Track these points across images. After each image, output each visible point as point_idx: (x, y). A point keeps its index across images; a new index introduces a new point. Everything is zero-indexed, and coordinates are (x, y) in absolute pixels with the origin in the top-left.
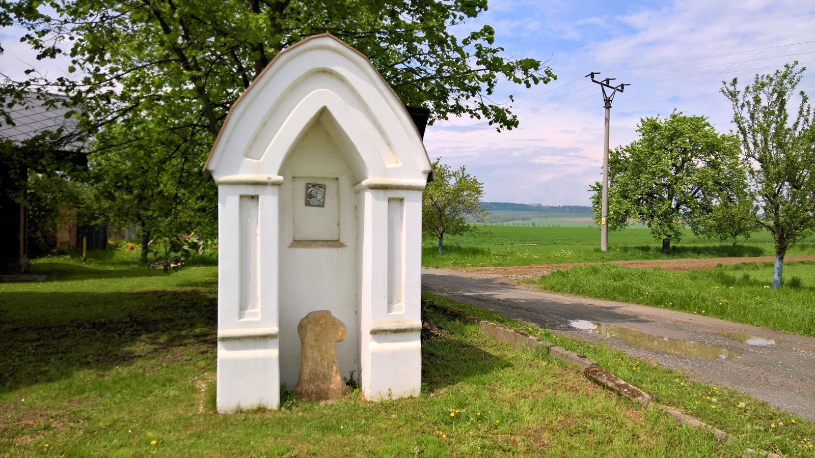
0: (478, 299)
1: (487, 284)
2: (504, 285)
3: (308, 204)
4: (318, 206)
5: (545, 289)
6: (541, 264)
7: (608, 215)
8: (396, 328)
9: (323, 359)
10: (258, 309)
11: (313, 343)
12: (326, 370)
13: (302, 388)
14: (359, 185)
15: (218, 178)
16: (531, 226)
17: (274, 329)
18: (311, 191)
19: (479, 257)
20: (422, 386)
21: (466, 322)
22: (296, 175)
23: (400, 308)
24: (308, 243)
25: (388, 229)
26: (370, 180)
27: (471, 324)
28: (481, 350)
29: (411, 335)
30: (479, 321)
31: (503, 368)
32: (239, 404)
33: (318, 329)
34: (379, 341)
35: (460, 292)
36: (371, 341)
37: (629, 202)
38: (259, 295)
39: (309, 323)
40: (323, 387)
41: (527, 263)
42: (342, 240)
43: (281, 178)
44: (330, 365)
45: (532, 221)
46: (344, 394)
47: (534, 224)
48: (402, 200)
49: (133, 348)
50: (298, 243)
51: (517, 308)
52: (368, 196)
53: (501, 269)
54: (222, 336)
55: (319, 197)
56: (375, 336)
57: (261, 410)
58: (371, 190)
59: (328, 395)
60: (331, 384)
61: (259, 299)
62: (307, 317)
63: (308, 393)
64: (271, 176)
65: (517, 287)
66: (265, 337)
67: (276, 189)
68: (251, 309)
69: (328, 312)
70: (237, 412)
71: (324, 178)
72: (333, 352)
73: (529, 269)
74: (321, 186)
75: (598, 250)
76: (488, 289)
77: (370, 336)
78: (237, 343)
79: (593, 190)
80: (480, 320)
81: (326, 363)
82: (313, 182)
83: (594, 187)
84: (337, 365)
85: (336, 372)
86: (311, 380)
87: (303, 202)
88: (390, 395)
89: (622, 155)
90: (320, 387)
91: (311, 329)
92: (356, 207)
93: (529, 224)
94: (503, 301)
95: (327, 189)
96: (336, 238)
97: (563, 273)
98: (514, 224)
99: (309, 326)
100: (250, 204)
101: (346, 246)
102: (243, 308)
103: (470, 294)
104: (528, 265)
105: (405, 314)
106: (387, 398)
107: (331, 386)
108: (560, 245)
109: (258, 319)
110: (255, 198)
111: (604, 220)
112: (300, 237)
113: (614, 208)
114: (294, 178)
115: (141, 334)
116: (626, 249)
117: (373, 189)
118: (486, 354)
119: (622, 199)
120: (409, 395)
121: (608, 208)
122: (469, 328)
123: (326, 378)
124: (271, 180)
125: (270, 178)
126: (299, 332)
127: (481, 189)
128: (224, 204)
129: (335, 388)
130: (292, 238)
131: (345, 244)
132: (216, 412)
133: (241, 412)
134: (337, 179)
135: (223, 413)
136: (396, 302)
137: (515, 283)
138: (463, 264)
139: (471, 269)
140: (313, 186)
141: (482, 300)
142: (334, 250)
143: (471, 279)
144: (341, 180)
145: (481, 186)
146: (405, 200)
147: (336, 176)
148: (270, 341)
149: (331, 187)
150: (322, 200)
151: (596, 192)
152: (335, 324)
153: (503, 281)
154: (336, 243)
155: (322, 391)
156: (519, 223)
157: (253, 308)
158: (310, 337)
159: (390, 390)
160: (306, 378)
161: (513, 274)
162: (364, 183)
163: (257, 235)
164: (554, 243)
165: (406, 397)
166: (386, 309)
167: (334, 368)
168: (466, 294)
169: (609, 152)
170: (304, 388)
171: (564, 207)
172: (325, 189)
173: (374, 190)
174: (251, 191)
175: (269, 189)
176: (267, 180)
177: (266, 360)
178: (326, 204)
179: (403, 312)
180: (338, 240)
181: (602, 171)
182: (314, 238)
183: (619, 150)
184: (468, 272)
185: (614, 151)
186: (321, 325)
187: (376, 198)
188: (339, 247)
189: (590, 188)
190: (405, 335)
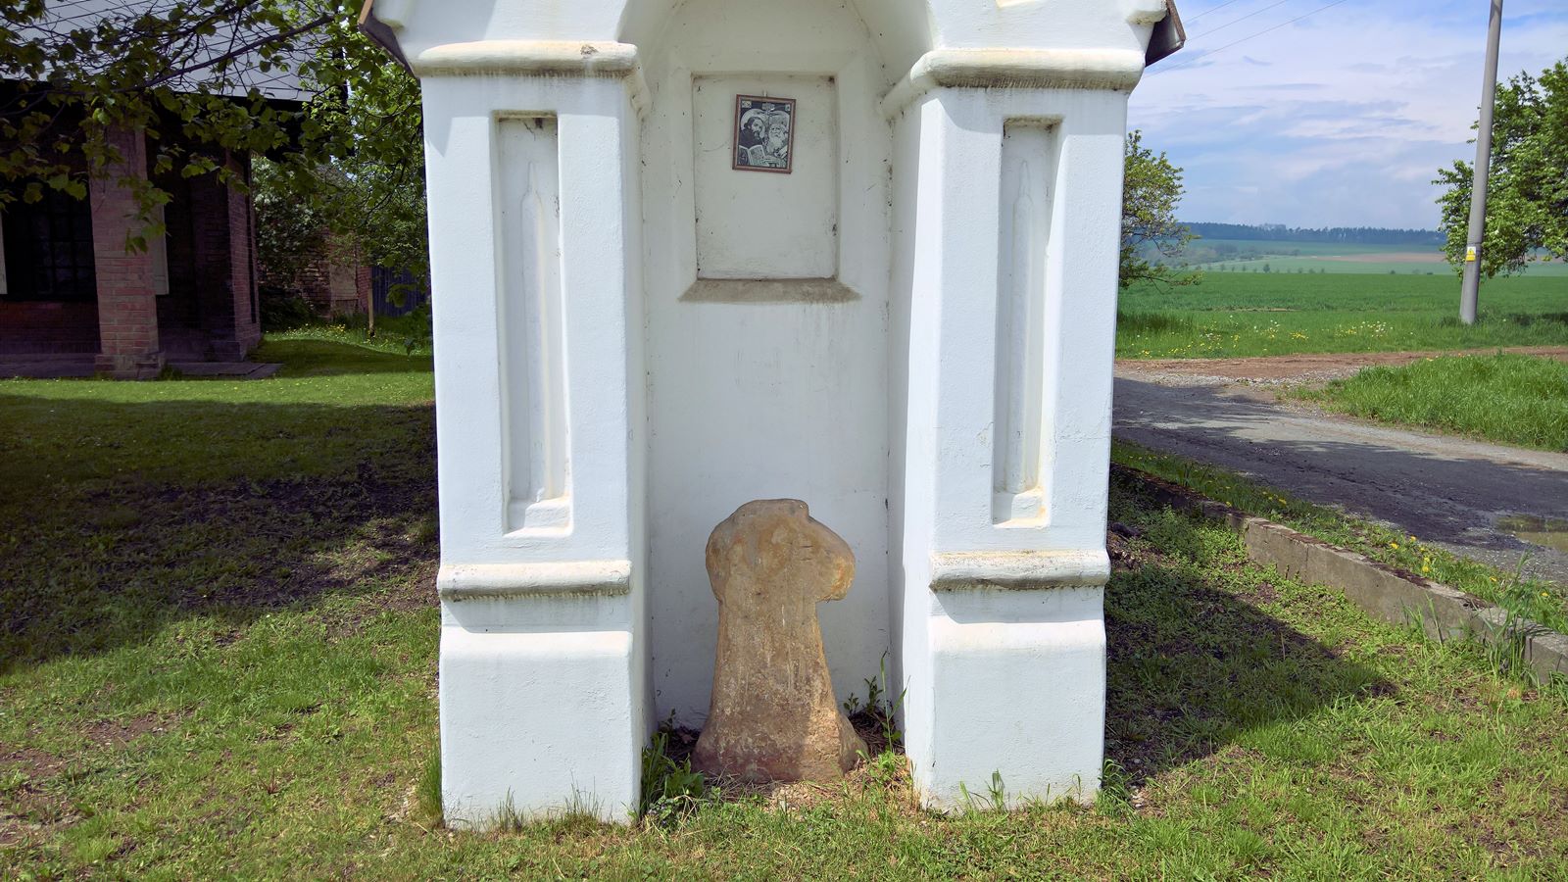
0: (1195, 439)
1: (1201, 399)
2: (1244, 405)
3: (741, 163)
4: (773, 169)
5: (1353, 414)
6: (1314, 352)
7: (1484, 238)
8: (1019, 575)
9: (780, 654)
10: (566, 502)
11: (750, 604)
12: (791, 688)
13: (717, 741)
14: (902, 85)
15: (420, 51)
16: (1260, 271)
17: (615, 565)
18: (751, 121)
19: (1166, 337)
20: (1106, 769)
21: (1198, 517)
22: (700, 69)
23: (1035, 506)
24: (740, 286)
25: (1001, 232)
26: (943, 50)
27: (1213, 526)
28: (1259, 613)
29: (1070, 598)
30: (1239, 517)
31: (1361, 697)
32: (510, 800)
33: (765, 560)
34: (960, 616)
35: (1144, 420)
36: (935, 612)
37: (1540, 207)
38: (569, 455)
39: (738, 541)
40: (780, 740)
41: (1281, 348)
42: (845, 279)
43: (628, 50)
44: (802, 673)
45: (1264, 261)
46: (849, 764)
47: (1267, 268)
48: (1051, 127)
49: (335, 557)
50: (708, 286)
51: (1311, 468)
52: (934, 115)
53: (1224, 364)
54: (451, 586)
55: (776, 141)
56: (949, 597)
57: (579, 824)
58: (943, 91)
59: (795, 766)
60: (806, 733)
61: (570, 466)
62: (732, 519)
63: (734, 758)
64: (595, 44)
65: (1277, 408)
66: (588, 591)
67: (614, 91)
68: (543, 498)
69: (797, 506)
70: (504, 828)
71: (791, 77)
72: (814, 632)
73: (1293, 365)
74: (780, 104)
75: (1453, 322)
76: (1210, 412)
77: (931, 599)
78: (500, 609)
79: (1448, 182)
80: (1243, 515)
81: (789, 668)
82: (755, 90)
83: (1450, 175)
84: (825, 673)
85: (824, 696)
86: (744, 720)
87: (726, 156)
88: (996, 795)
89: (1527, 96)
90: (774, 744)
91: (743, 559)
92: (890, 171)
93: (1255, 265)
94: (1263, 446)
95: (800, 116)
96: (828, 275)
97: (1391, 376)
98: (1223, 267)
99: (739, 549)
100: (528, 142)
101: (856, 297)
102: (518, 494)
103: (1171, 426)
104: (1287, 353)
105: (1052, 526)
106: (987, 804)
107: (809, 740)
108: (1340, 310)
109: (568, 531)
110: (544, 122)
111: (1471, 251)
112: (716, 269)
113: (1501, 222)
114: (697, 78)
115: (368, 519)
116: (1524, 321)
117: (949, 86)
118: (1277, 627)
119: (1524, 200)
120: (1063, 799)
121: (1485, 225)
122: (1211, 537)
123: (793, 715)
124: (594, 58)
125: (592, 50)
126: (709, 566)
127: (1177, 183)
128: (442, 148)
129: (819, 746)
130: (693, 270)
131: (855, 289)
132: (440, 824)
133: (519, 828)
134: (832, 79)
135: (461, 826)
136: (1020, 485)
137: (1268, 397)
138: (1130, 350)
139: (1154, 362)
140: (757, 104)
141: (1207, 444)
142: (819, 309)
143: (1157, 386)
144: (840, 81)
145: (1176, 175)
146: (1064, 127)
147: (828, 69)
148: (606, 605)
149: (811, 106)
150: (783, 151)
151: (1454, 187)
152: (819, 544)
153: (1239, 391)
154: (826, 288)
155: (777, 754)
156: (1234, 265)
157: (554, 496)
158: (741, 585)
159: (996, 777)
160: (728, 712)
161: (1257, 378)
162: (918, 69)
163: (558, 255)
164: (1328, 307)
165: (1051, 801)
166: (988, 511)
167: (817, 684)
168: (1161, 425)
169: (1495, 87)
170: (723, 744)
171: (1336, 231)
172: (792, 113)
173: (955, 91)
174: (528, 97)
175: (591, 88)
176: (578, 56)
177: (592, 666)
178: (795, 167)
179: (1044, 521)
180: (833, 279)
181: (1475, 134)
182: (764, 271)
183: (1522, 84)
184: (1149, 370)
185: (1508, 87)
186: (777, 546)
187: (960, 119)
188: (834, 299)
189: (1440, 177)
190: (1052, 598)
